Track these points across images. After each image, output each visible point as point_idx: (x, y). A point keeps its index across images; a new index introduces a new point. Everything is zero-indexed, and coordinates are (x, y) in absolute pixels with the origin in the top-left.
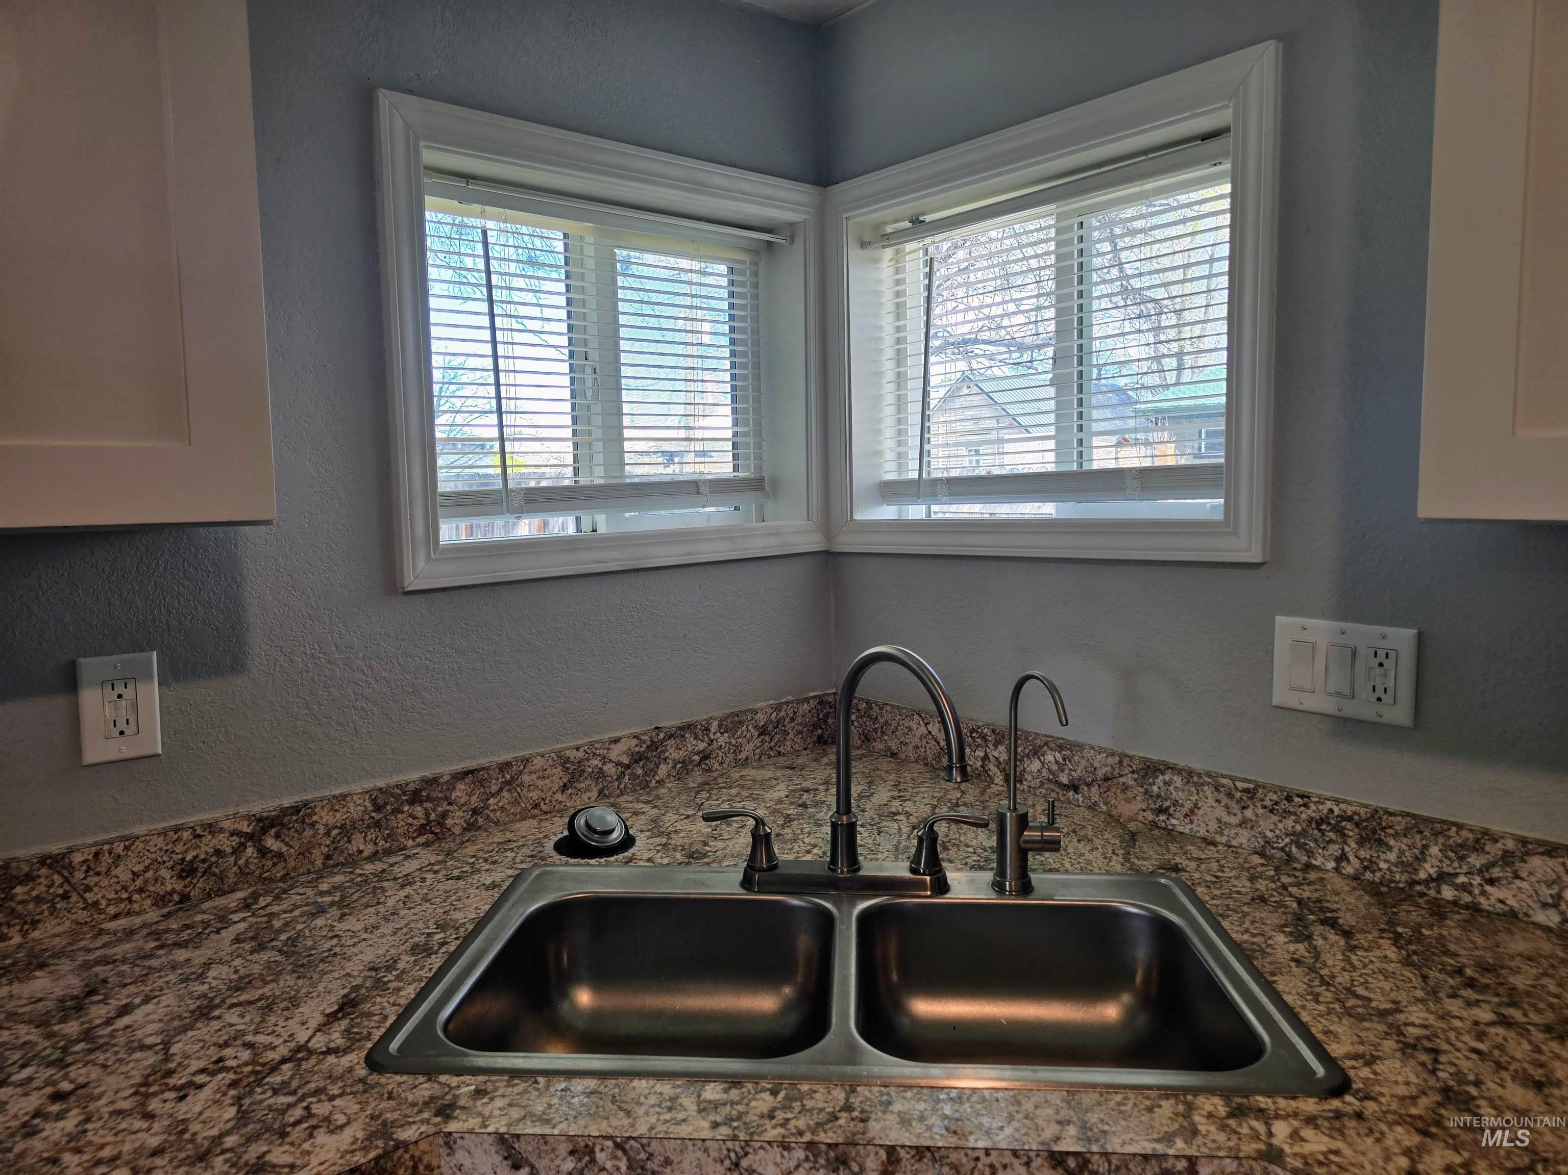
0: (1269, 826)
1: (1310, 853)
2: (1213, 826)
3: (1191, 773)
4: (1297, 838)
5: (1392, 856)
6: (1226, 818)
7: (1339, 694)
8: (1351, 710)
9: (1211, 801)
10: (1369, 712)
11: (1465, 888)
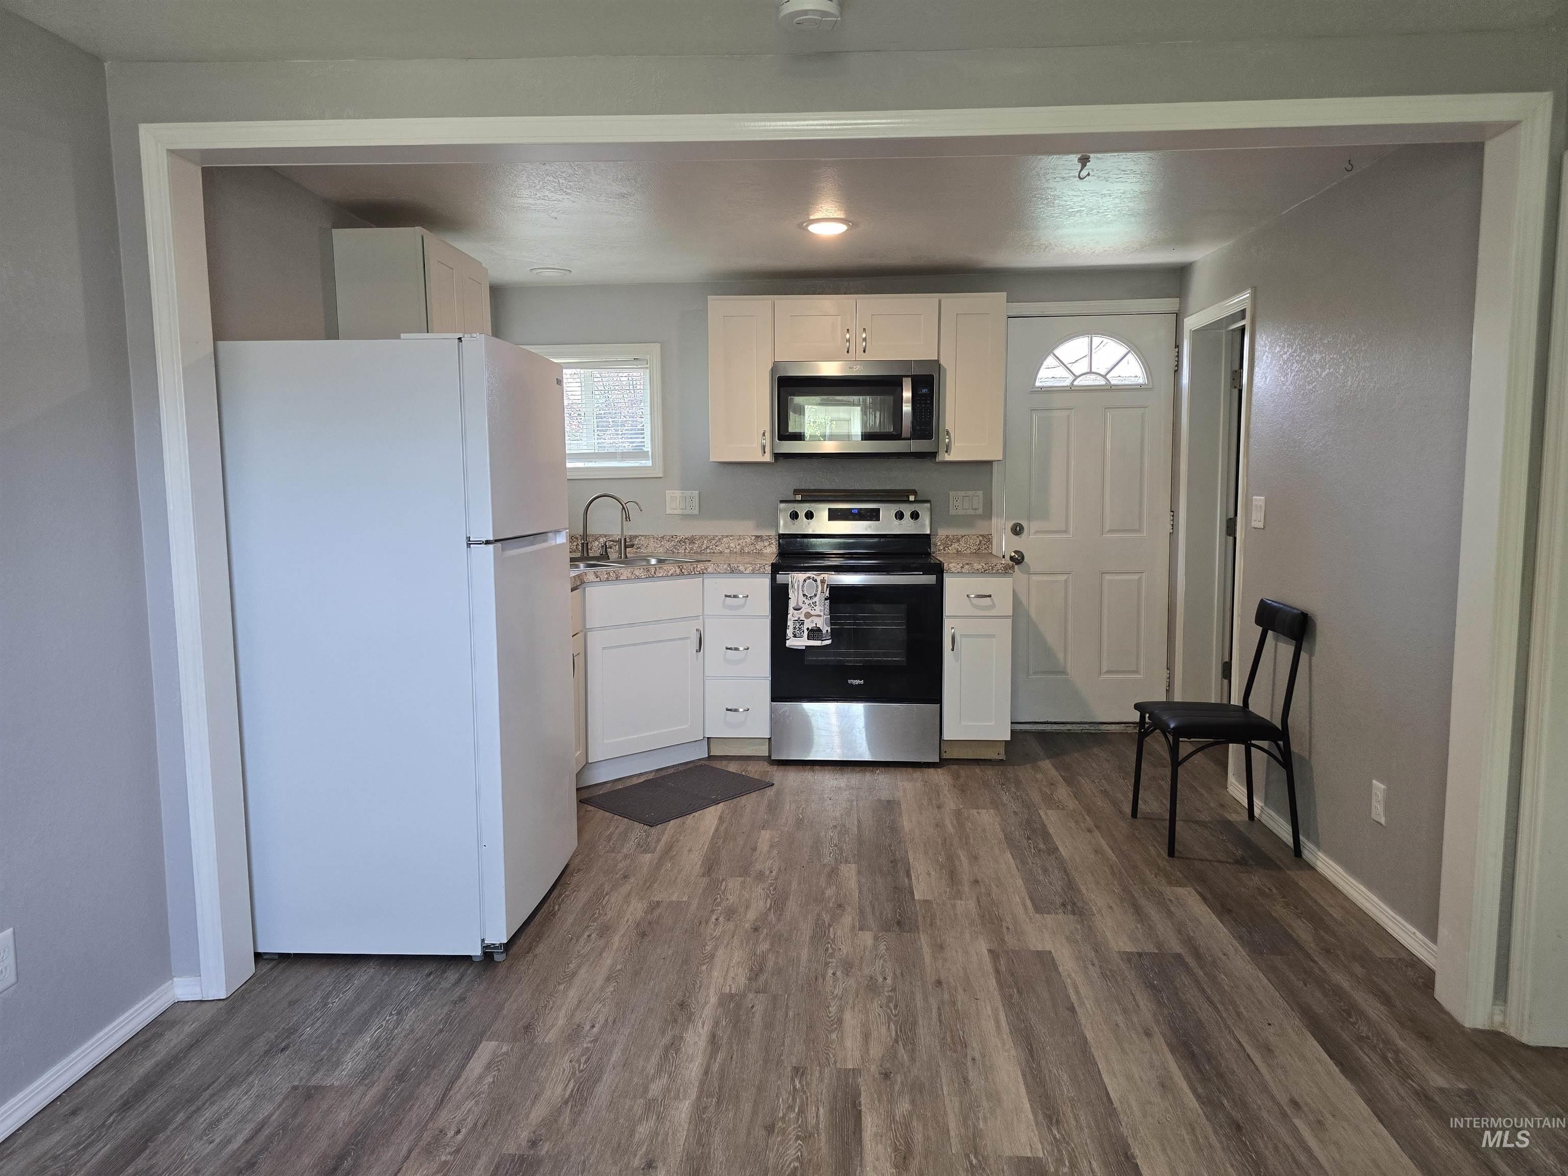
0: (668, 545)
1: (678, 550)
2: (653, 549)
3: (646, 536)
4: (674, 547)
5: (697, 546)
6: (657, 546)
7: (683, 509)
8: (685, 512)
9: (652, 542)
10: (689, 512)
11: (712, 549)
